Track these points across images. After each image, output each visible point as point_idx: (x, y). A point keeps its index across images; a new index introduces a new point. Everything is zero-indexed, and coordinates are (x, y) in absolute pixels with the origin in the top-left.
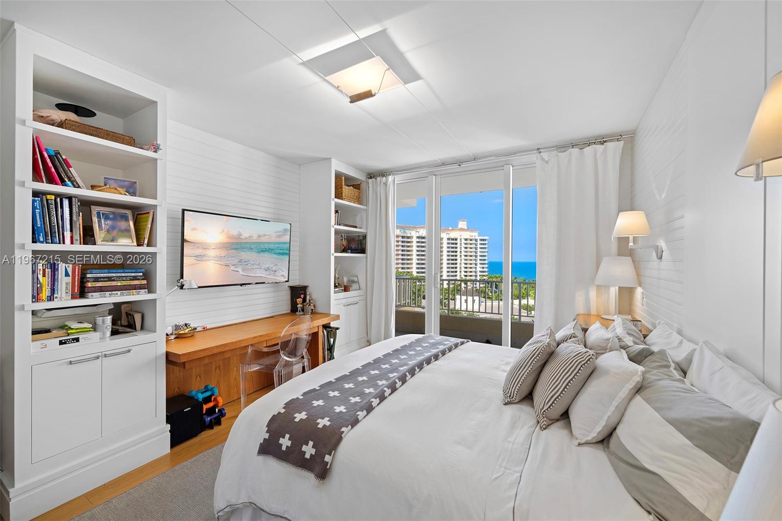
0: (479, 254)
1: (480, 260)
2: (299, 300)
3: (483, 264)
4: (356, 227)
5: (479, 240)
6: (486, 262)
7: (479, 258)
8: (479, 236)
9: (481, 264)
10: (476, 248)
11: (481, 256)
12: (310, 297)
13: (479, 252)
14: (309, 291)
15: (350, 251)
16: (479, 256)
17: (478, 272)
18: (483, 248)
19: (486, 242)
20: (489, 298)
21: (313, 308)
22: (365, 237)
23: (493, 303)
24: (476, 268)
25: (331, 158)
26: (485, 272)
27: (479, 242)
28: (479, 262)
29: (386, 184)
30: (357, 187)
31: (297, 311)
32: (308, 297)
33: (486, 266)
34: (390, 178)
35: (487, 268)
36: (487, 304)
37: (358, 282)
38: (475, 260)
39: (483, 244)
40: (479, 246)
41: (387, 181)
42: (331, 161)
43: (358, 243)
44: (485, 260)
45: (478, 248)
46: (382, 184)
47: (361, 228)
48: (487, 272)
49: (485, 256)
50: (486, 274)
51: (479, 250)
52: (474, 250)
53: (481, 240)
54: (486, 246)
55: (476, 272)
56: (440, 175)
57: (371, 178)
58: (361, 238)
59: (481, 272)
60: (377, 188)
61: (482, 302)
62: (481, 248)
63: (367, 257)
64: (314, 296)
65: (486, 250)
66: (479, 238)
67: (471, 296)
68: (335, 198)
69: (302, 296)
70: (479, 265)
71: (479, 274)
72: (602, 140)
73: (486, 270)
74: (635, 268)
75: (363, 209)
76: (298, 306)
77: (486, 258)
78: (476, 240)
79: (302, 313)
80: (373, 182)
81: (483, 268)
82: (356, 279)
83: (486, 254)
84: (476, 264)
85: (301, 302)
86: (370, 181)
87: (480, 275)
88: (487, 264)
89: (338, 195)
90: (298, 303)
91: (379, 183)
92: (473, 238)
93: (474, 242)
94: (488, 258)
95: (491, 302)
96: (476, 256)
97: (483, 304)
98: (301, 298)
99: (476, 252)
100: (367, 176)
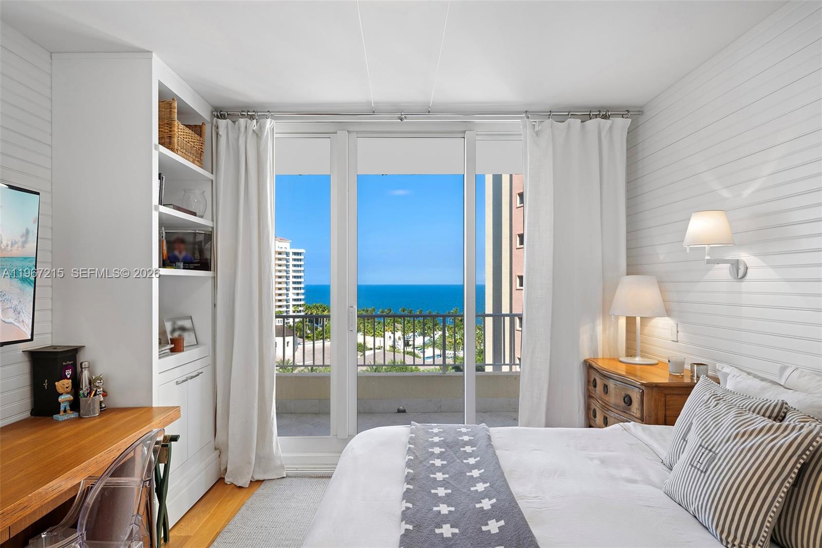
0: (291, 274)
1: (294, 283)
2: (63, 385)
3: (298, 288)
4: (194, 214)
5: (291, 254)
6: (302, 286)
7: (291, 280)
8: (291, 247)
9: (295, 288)
10: (287, 266)
11: (294, 277)
12: (91, 373)
13: (291, 272)
14: (84, 358)
15: (182, 265)
16: (291, 277)
17: (291, 300)
18: (298, 266)
19: (302, 257)
20: (308, 337)
21: (102, 399)
22: (209, 236)
23: (316, 345)
24: (287, 295)
25: (152, 52)
26: (300, 300)
27: (292, 257)
28: (291, 286)
29: (258, 135)
30: (198, 130)
31: (58, 412)
32: (86, 375)
33: (302, 291)
34: (269, 123)
35: (303, 294)
36: (306, 346)
37: (193, 330)
38: (286, 283)
39: (298, 260)
40: (291, 263)
41: (261, 128)
42: (151, 59)
43: (194, 249)
44: (300, 283)
45: (291, 266)
46: (250, 132)
47: (202, 217)
48: (303, 300)
49: (300, 277)
50: (302, 303)
51: (291, 268)
52: (285, 268)
53: (295, 254)
54: (302, 263)
55: (287, 301)
56: (357, 132)
57: (222, 117)
58: (200, 238)
59: (295, 300)
60: (238, 139)
61: (299, 344)
62: (295, 266)
63: (215, 278)
64: (100, 371)
65: (302, 269)
66: (291, 251)
67: (282, 336)
68: (159, 143)
69: (68, 373)
70: (291, 291)
71: (292, 303)
72: (605, 113)
73: (302, 297)
74: (661, 291)
75: (208, 179)
76: (61, 399)
77: (302, 280)
78: (287, 254)
79: (73, 415)
80: (227, 127)
81: (298, 294)
82: (187, 324)
83: (302, 274)
84: (287, 289)
85: (69, 390)
86: (222, 123)
87: (294, 305)
88: (303, 288)
89: (166, 139)
90: (60, 390)
91: (243, 129)
92: (283, 250)
93: (284, 256)
94: (305, 280)
95: (312, 342)
96: (287, 278)
97: (301, 347)
98: (65, 377)
99: (287, 272)
100: (212, 112)
